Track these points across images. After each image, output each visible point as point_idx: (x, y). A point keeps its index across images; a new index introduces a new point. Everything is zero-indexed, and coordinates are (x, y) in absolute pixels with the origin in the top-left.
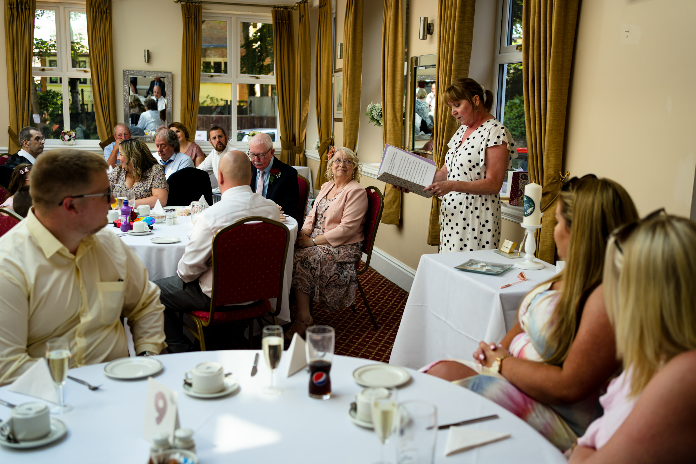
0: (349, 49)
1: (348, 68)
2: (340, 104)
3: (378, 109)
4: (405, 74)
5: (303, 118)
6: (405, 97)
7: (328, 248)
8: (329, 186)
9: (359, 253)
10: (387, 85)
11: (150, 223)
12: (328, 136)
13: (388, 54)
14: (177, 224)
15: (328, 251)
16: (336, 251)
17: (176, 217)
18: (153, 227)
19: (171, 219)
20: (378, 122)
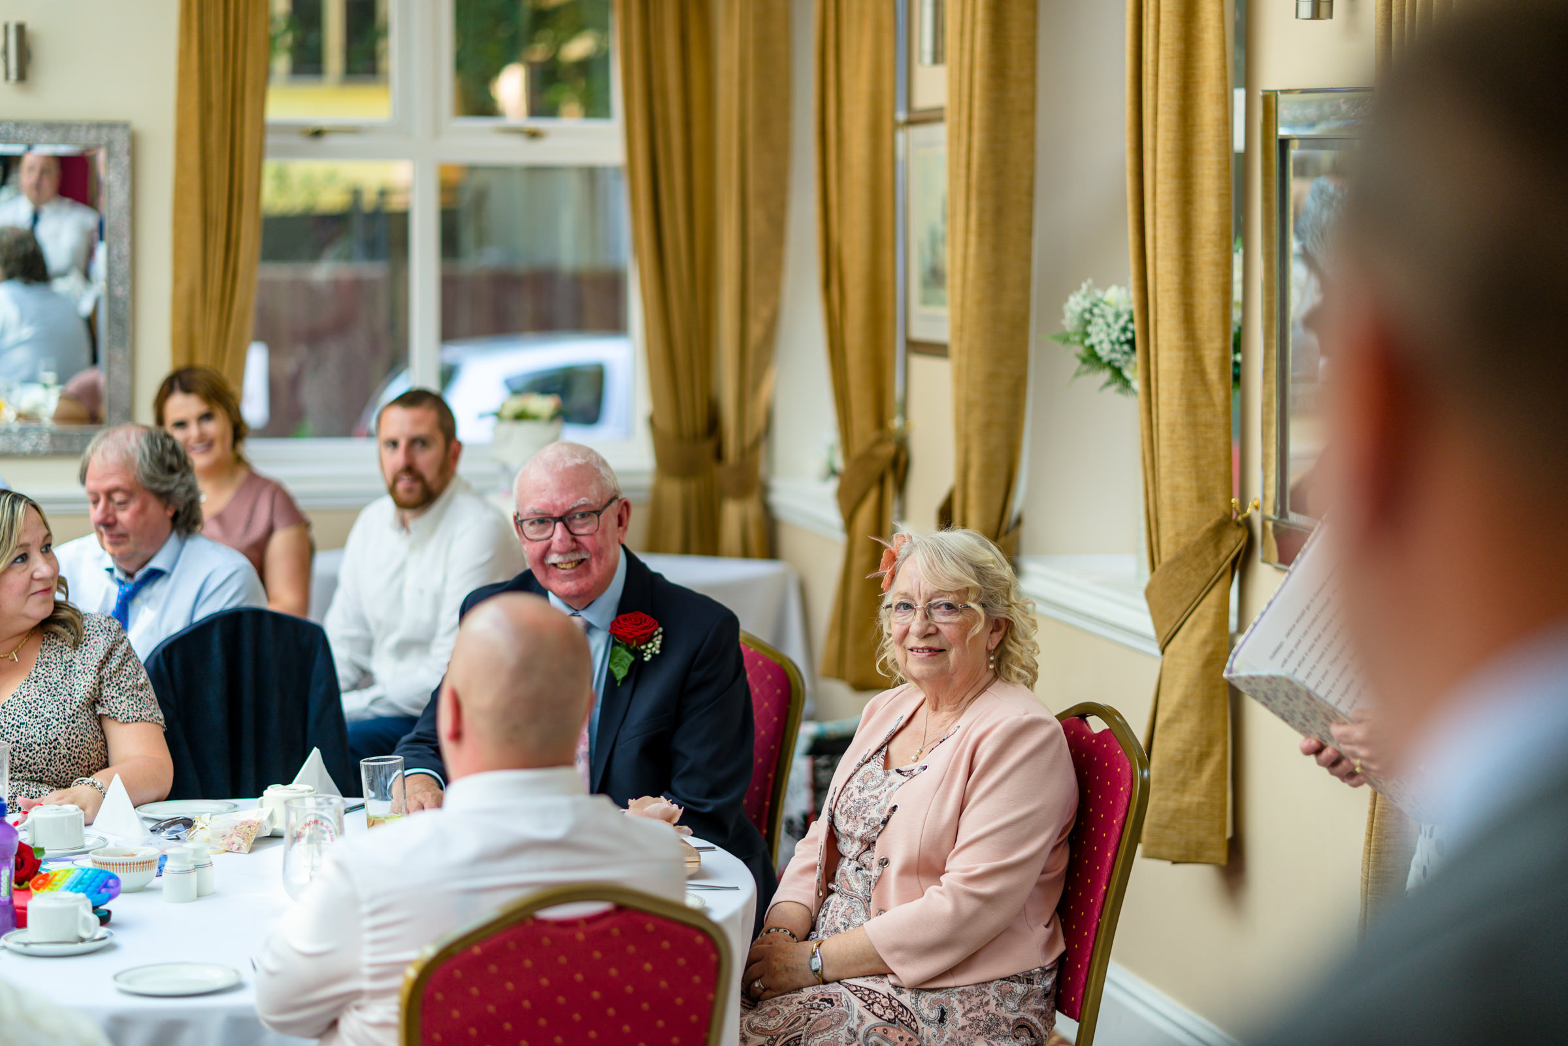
0: (973, 32)
1: (970, 117)
2: (935, 277)
3: (1118, 316)
4: (1239, 144)
5: (756, 331)
6: (1238, 260)
7: (893, 993)
8: (891, 712)
9: (1035, 1012)
10: (1155, 213)
11: (99, 898)
12: (881, 421)
13: (1156, 75)
14: (214, 893)
15: (892, 1007)
16: (931, 1007)
17: (206, 861)
18: (109, 912)
19: (187, 872)
20: (1118, 372)
